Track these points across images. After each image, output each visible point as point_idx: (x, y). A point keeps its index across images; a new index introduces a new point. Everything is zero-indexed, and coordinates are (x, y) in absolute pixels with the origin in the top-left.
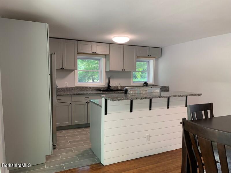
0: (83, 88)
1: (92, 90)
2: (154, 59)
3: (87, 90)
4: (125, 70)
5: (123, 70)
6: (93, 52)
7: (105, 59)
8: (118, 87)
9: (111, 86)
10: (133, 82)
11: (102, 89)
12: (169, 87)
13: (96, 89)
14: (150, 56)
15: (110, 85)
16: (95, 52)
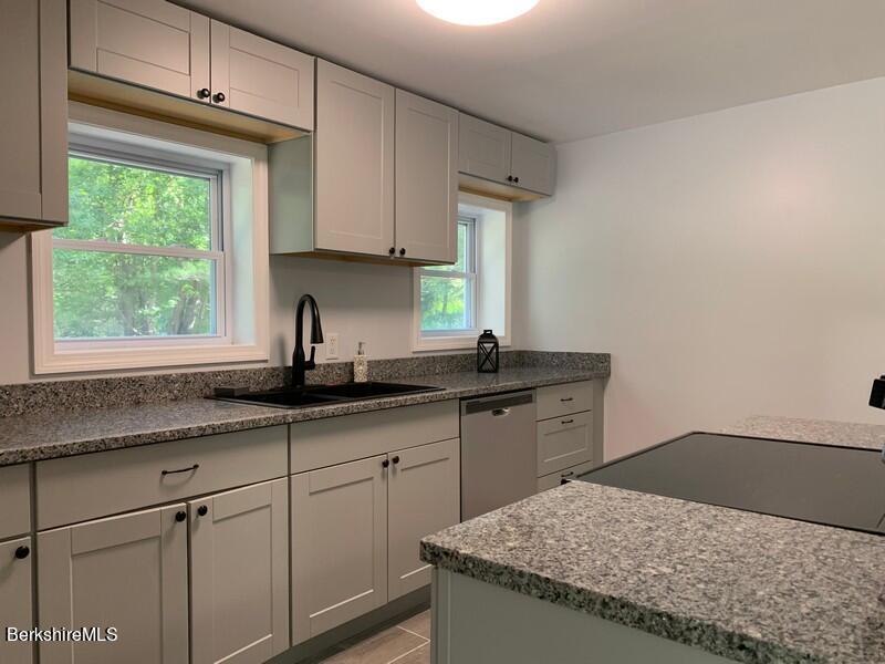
0: (107, 382)
1: (176, 399)
2: (509, 205)
3: (138, 403)
4: (403, 252)
5: (392, 251)
6: (202, 94)
7: (263, 170)
8: (352, 364)
9: (311, 365)
10: (426, 333)
11: (253, 388)
12: (609, 355)
13: (207, 391)
14: (516, 180)
15: (307, 358)
16: (219, 98)
